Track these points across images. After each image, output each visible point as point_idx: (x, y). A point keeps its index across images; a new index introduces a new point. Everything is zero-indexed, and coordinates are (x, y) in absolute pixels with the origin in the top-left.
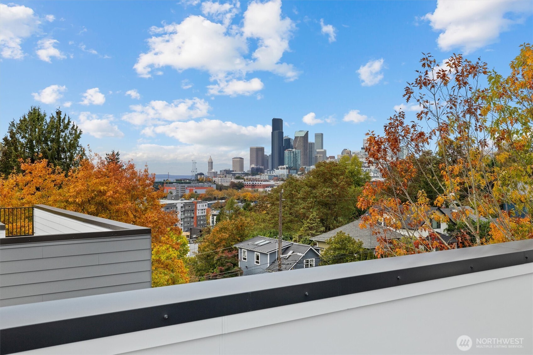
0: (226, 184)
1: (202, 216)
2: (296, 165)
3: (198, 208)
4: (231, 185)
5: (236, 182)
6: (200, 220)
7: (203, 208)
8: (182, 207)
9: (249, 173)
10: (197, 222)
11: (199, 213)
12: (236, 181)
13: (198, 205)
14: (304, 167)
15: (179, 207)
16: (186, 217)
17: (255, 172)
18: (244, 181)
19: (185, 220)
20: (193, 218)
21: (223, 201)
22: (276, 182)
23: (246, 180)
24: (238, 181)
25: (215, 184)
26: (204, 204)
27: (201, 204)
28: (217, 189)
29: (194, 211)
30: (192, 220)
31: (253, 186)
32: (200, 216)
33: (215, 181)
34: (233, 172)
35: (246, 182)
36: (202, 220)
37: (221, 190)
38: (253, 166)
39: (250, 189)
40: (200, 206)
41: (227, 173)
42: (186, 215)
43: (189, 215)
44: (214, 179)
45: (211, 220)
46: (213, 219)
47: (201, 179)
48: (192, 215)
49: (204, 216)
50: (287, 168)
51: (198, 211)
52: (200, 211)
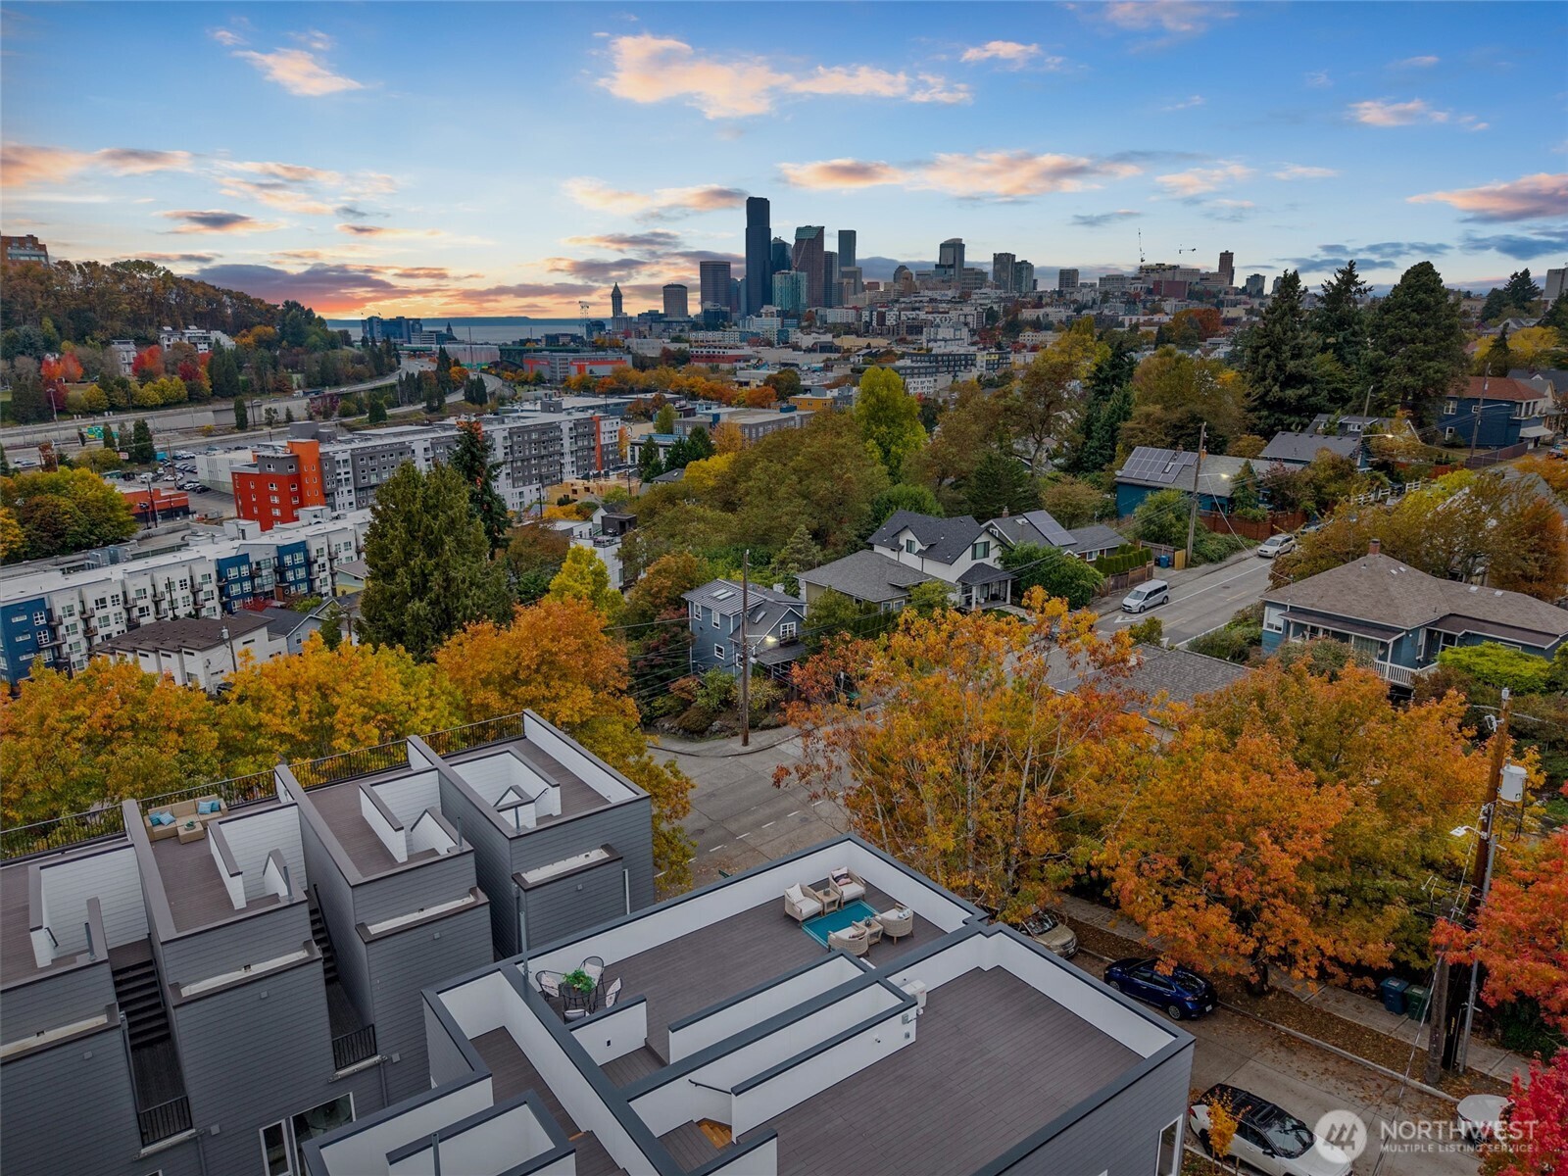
0: (655, 353)
1: (612, 445)
2: (797, 305)
3: (603, 429)
4: (662, 355)
5: (672, 349)
6: (608, 453)
7: (612, 429)
8: (571, 429)
9: (701, 322)
10: (602, 457)
11: (605, 440)
12: (673, 347)
13: (602, 423)
14: (814, 309)
15: (565, 427)
16: (581, 449)
17: (712, 320)
18: (691, 347)
19: (579, 454)
20: (593, 449)
21: (649, 396)
22: (755, 349)
23: (694, 344)
24: (677, 346)
25: (630, 353)
26: (615, 421)
27: (607, 422)
28: (635, 365)
29: (594, 435)
30: (592, 453)
31: (709, 358)
32: (607, 445)
33: (629, 347)
34: (666, 319)
35: (695, 350)
36: (612, 452)
37: (643, 369)
38: (709, 305)
39: (703, 365)
40: (606, 426)
41: (653, 321)
42: (580, 443)
43: (586, 443)
44: (627, 342)
45: (629, 454)
46: (633, 451)
47: (599, 342)
48: (592, 444)
49: (615, 444)
50: (780, 314)
51: (602, 436)
52: (607, 435)
